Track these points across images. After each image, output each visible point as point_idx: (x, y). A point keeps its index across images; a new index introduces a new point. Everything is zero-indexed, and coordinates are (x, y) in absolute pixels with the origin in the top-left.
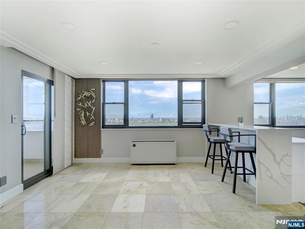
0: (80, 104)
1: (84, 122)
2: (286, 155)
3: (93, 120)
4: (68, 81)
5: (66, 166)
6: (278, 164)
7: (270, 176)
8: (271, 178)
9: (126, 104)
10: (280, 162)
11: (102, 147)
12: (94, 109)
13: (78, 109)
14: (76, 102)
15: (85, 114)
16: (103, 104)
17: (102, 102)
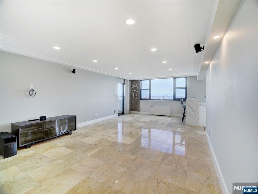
0: (132, 90)
1: (134, 97)
2: (197, 109)
3: (137, 96)
4: (129, 82)
5: (128, 113)
6: (194, 112)
7: (190, 115)
8: (191, 116)
9: (150, 90)
10: (194, 111)
11: (140, 108)
12: (137, 92)
13: (132, 92)
14: (131, 89)
15: (134, 94)
16: (141, 90)
17: (140, 89)
